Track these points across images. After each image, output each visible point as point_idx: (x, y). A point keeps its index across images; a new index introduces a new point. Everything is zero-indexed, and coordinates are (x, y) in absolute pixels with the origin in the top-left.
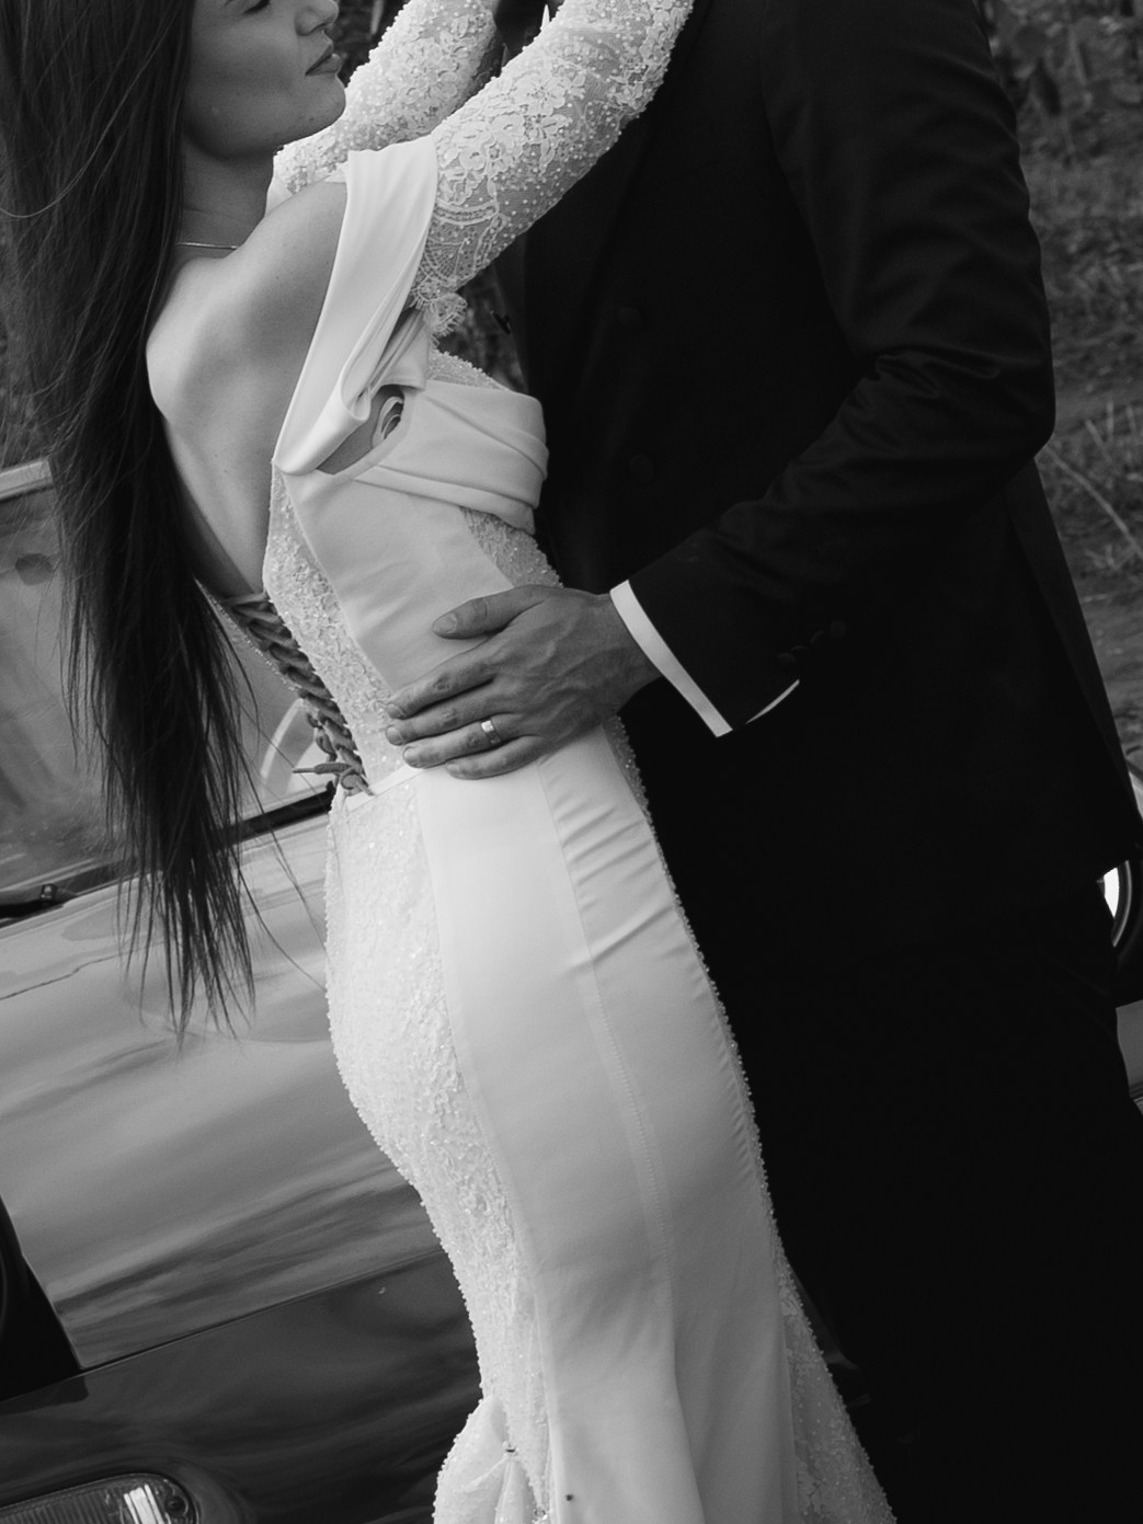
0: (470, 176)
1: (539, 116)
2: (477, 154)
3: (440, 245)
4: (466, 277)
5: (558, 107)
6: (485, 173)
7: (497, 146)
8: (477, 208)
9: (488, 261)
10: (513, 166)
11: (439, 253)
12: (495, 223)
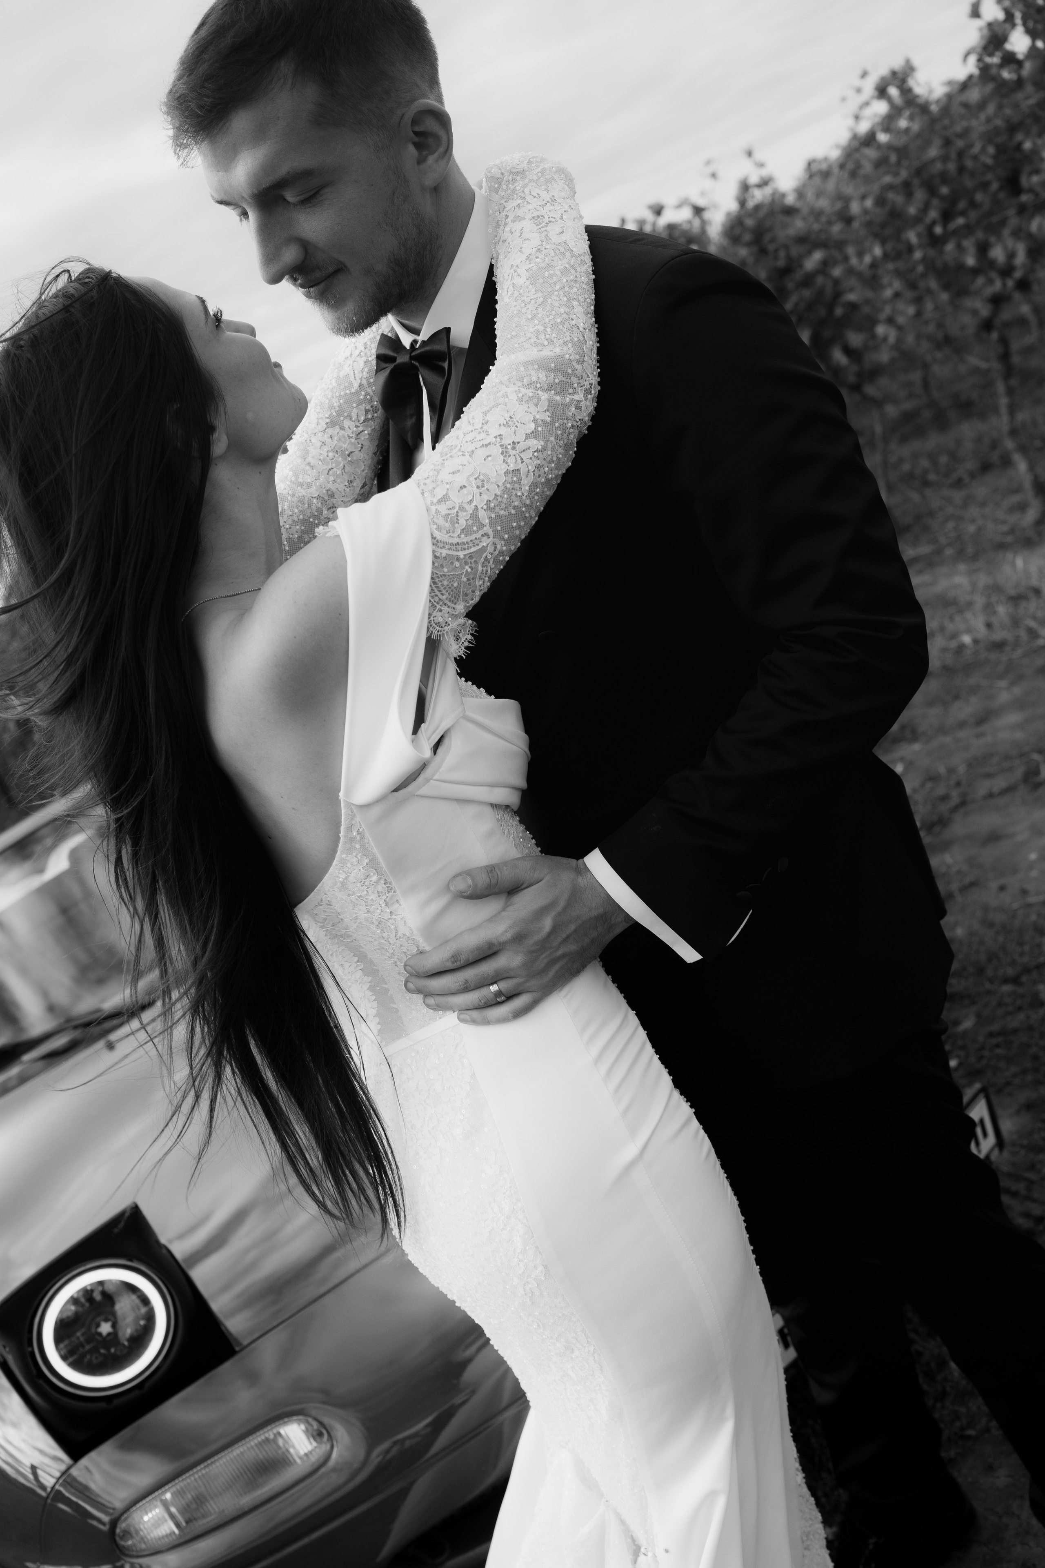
0: (462, 508)
1: (514, 443)
2: (465, 487)
3: (444, 575)
4: (471, 602)
5: (529, 432)
6: (474, 503)
7: (481, 477)
8: (473, 537)
9: (489, 584)
10: (499, 493)
11: (445, 583)
12: (490, 549)
